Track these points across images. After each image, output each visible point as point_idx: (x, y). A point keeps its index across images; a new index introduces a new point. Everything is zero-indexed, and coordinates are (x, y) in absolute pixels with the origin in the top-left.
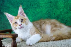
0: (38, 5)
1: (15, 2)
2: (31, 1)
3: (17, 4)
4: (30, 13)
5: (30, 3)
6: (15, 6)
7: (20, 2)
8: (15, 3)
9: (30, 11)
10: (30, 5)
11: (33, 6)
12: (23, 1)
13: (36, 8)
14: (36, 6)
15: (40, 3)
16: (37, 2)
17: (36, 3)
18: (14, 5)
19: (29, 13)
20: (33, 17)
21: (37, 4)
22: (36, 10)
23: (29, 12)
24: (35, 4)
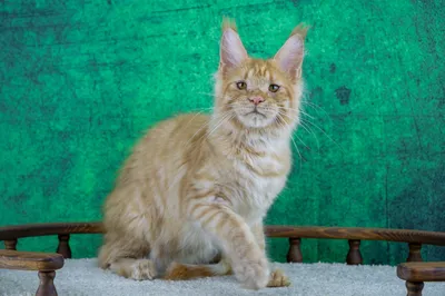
0: (123, 125)
1: (19, 97)
2: (95, 102)
3: (30, 108)
4: (87, 155)
5: (91, 109)
6: (19, 118)
7: (40, 102)
8: (19, 102)
9: (85, 148)
10: (91, 119)
11: (100, 123)
12: (55, 99)
13: (113, 134)
14: (115, 127)
15: (136, 114)
16: (119, 110)
17: (114, 112)
18: (12, 112)
19: (82, 157)
20: (98, 175)
21: (118, 116)
22: (113, 146)
23: (80, 149)
24: (109, 117)
